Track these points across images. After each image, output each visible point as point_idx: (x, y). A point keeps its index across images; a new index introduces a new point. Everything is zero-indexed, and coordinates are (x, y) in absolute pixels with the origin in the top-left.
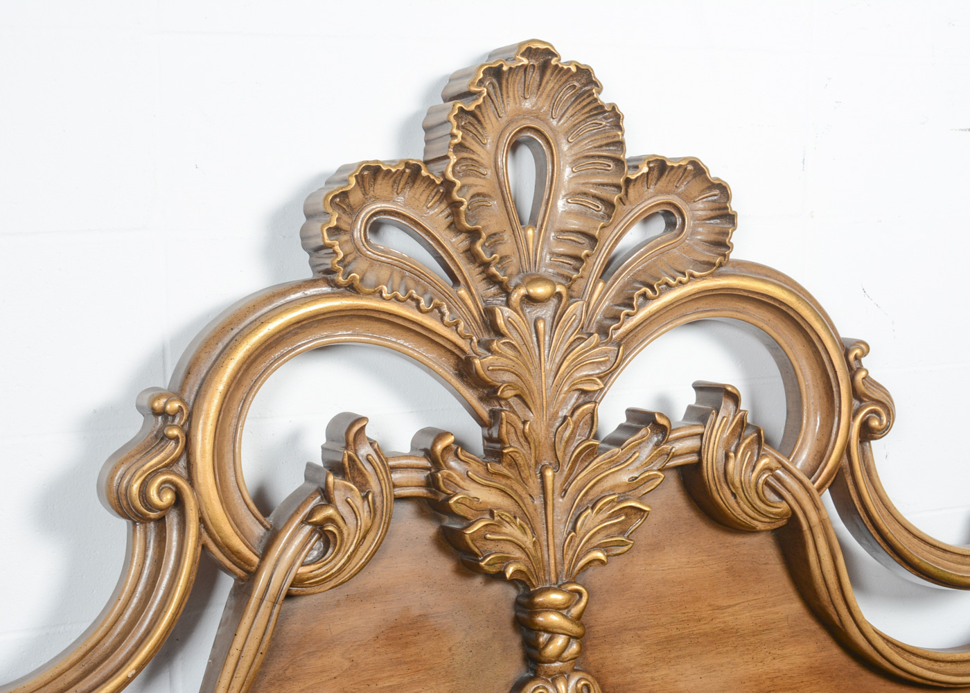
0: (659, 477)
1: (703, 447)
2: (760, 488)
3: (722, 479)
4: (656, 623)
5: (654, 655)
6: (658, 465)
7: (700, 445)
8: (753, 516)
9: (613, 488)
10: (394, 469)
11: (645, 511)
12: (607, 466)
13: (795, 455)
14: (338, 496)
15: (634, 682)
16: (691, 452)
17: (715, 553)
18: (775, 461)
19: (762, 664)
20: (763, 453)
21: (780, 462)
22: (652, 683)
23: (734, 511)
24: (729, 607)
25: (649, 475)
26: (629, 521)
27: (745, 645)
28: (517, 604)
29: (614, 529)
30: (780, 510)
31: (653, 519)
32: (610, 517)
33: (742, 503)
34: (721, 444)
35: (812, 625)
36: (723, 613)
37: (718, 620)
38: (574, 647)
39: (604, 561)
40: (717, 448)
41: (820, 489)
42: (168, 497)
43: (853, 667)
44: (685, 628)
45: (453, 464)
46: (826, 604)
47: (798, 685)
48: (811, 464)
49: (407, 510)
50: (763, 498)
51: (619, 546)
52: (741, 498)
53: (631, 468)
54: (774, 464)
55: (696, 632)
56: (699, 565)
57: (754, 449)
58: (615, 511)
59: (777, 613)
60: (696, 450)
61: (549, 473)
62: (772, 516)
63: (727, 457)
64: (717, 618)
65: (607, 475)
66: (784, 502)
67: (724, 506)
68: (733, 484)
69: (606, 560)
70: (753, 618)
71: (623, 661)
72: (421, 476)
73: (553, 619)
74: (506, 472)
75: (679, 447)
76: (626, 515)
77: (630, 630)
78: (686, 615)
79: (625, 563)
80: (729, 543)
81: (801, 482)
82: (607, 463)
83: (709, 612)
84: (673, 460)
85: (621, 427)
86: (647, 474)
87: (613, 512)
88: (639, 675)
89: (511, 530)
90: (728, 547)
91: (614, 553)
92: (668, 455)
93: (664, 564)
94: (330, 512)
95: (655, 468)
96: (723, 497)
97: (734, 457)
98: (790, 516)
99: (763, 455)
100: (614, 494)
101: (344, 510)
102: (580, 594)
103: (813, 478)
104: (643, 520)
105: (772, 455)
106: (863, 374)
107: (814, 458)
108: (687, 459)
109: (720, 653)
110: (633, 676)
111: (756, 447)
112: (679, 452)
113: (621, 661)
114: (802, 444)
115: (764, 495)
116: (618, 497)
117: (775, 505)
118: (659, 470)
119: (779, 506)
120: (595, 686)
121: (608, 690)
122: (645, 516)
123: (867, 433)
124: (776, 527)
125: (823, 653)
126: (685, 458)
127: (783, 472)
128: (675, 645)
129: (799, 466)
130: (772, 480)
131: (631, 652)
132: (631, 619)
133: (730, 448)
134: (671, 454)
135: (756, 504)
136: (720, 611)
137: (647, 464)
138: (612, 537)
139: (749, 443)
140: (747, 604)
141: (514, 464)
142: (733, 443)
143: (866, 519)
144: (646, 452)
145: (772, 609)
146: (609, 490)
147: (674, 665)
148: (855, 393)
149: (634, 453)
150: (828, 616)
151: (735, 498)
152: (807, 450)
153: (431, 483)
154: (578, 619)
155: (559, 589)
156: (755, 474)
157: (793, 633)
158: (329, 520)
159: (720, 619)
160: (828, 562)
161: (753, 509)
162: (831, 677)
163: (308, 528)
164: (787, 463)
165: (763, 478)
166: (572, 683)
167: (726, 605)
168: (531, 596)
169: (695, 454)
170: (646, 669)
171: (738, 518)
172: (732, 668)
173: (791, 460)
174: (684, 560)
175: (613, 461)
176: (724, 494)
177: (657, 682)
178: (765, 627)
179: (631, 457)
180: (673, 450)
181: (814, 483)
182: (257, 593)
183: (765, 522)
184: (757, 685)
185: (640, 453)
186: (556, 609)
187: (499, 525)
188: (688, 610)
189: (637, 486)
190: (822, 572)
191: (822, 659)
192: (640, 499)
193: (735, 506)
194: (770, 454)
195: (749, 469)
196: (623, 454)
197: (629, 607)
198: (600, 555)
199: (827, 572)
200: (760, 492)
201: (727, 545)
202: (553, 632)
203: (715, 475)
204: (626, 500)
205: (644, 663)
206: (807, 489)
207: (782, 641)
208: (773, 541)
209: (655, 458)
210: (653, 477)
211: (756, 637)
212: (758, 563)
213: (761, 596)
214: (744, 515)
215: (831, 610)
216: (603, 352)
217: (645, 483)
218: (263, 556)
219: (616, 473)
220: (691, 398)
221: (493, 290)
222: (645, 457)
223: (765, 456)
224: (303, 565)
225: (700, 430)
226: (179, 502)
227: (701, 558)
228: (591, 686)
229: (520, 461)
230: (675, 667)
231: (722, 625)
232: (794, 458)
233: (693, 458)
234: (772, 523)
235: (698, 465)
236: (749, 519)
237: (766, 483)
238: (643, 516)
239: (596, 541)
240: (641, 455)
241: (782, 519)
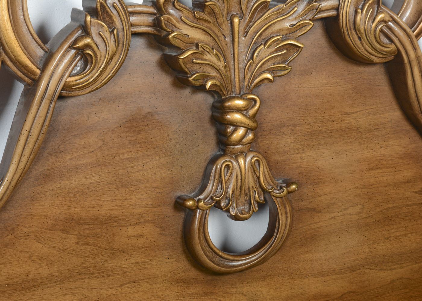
0: (310, 24)
1: (340, 5)
2: (377, 34)
3: (352, 27)
4: (304, 122)
5: (302, 143)
6: (310, 16)
7: (338, 4)
8: (372, 53)
9: (279, 32)
10: (131, 13)
11: (299, 47)
12: (275, 16)
13: (402, 13)
14: (93, 30)
15: (289, 160)
16: (332, 9)
17: (345, 78)
18: (388, 16)
19: (373, 151)
20: (380, 10)
21: (391, 17)
22: (301, 161)
23: (360, 49)
24: (353, 113)
25: (303, 23)
26: (289, 54)
27: (362, 138)
28: (214, 107)
29: (279, 59)
30: (390, 49)
31: (305, 53)
32: (276, 51)
33: (364, 43)
34: (353, 4)
35: (407, 127)
36: (348, 117)
37: (346, 122)
38: (250, 136)
39: (271, 80)
40: (350, 6)
44: (323, 126)
45: (171, 11)
46: (417, 112)
47: (396, 165)
48: (412, 19)
49: (139, 43)
50: (379, 41)
51: (282, 70)
52: (364, 40)
53: (291, 18)
54: (387, 18)
55: (331, 129)
56: (335, 85)
57: (374, 8)
58: (280, 47)
59: (384, 118)
60: (336, 7)
61: (236, 20)
62: (384, 53)
63: (356, 12)
64: (345, 120)
65: (275, 23)
66: (393, 44)
67: (353, 46)
68: (359, 31)
69: (273, 80)
70: (369, 121)
71: (282, 146)
72: (149, 19)
73: (237, 117)
74: (207, 18)
75: (323, 5)
76: (287, 49)
77: (288, 126)
78: (325, 117)
79: (286, 82)
80: (355, 71)
81: (405, 30)
82: (275, 14)
83: (340, 116)
84: (320, 14)
86: (302, 22)
87: (278, 47)
88: (292, 155)
89: (210, 57)
90: (354, 74)
91: (278, 74)
92: (317, 10)
93: (311, 83)
94: (88, 41)
95: (308, 18)
96: (352, 39)
97: (361, 13)
98: (396, 53)
99: (381, 11)
100: (280, 35)
101: (98, 40)
102: (255, 101)
103: (413, 29)
104: (298, 53)
105: (387, 12)
107: (414, 16)
108: (329, 14)
109: (346, 143)
110: (288, 156)
111: (376, 6)
112: (324, 8)
113: (281, 146)
114: (407, 6)
115: (380, 39)
116: (282, 37)
117: (387, 46)
118: (310, 20)
119: (389, 46)
120: (263, 161)
121: (271, 165)
122: (300, 50)
124: (386, 61)
125: (413, 145)
126: (328, 13)
127: (393, 23)
128: (317, 137)
129: (404, 20)
130: (386, 29)
131: (287, 140)
132: (288, 119)
133: (359, 6)
134: (319, 9)
135: (374, 45)
136: (347, 116)
137: (302, 15)
138: (277, 64)
139: (371, 3)
140: (365, 111)
141: (213, 13)
142: (360, 3)
144: (302, 8)
145: (381, 115)
146: (276, 33)
147: (315, 150)
149: (294, 8)
151: (360, 40)
152: (410, 10)
153: (157, 24)
154: (253, 118)
155: (241, 98)
156: (374, 25)
157: (394, 131)
158: (88, 46)
159: (347, 121)
160: (420, 85)
161: (372, 48)
162: (417, 160)
163: (73, 52)
164: (396, 18)
165: (380, 27)
166: (248, 159)
167: (351, 112)
168: (223, 101)
169: (335, 10)
170: (297, 152)
171: (361, 54)
172: (353, 153)
173: (399, 16)
174: (325, 81)
175: (279, 13)
176: (353, 38)
177: (304, 160)
178: (376, 127)
179: (291, 11)
180: (320, 6)
181: (413, 32)
182: (39, 94)
183: (380, 57)
184: (369, 164)
185: (297, 8)
186: (239, 110)
187: (202, 53)
188: (326, 115)
189: (295, 30)
190: (416, 91)
191: (412, 149)
192: (297, 39)
193: (360, 45)
194: (385, 11)
195: (371, 21)
196: (286, 9)
197: (287, 112)
198: (269, 76)
199: (419, 92)
200: (377, 37)
201: (354, 72)
202: (236, 125)
203: (348, 25)
204: (288, 39)
205: (296, 148)
207: (387, 136)
208: (384, 71)
209: (308, 12)
210: (306, 24)
211: (370, 133)
212: (374, 85)
213: (374, 107)
214: (366, 52)
217: (301, 28)
218: (43, 69)
219: (281, 21)
222: (301, 11)
223: (382, 12)
224: (70, 76)
227: (336, 81)
228: (261, 161)
229: (217, 11)
230: (316, 151)
231: (348, 125)
232: (401, 15)
233: (333, 13)
234: (384, 58)
235: (336, 18)
236: (369, 54)
237: (382, 31)
238: (298, 50)
239: (266, 67)
240: (298, 9)
241: (391, 55)
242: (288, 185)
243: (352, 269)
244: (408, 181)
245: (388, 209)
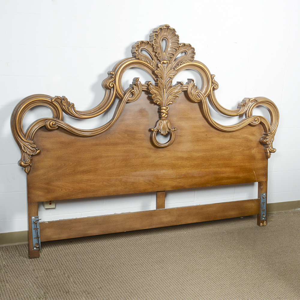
1: (188, 88)
4: (179, 115)
8: (195, 100)
9: (174, 93)
10: (142, 86)
12: (173, 89)
13: (202, 91)
14: (135, 88)
16: (186, 89)
17: (189, 105)
19: (195, 123)
22: (178, 124)
23: (192, 98)
25: (179, 91)
27: (192, 120)
28: (159, 109)
31: (180, 98)
32: (173, 97)
35: (203, 119)
38: (166, 116)
40: (190, 88)
41: (206, 97)
42: (112, 86)
43: (209, 126)
44: (183, 116)
45: (151, 86)
47: (200, 128)
49: (143, 93)
52: (193, 96)
53: (177, 90)
54: (199, 92)
55: (185, 117)
57: (196, 89)
59: (198, 116)
61: (165, 89)
63: (191, 90)
65: (173, 91)
66: (200, 98)
68: (192, 94)
70: (194, 116)
71: (174, 120)
72: (146, 87)
73: (164, 111)
74: (158, 88)
75: (184, 88)
76: (176, 97)
77: (175, 115)
78: (184, 114)
79: (175, 104)
83: (187, 114)
84: (183, 90)
85: (176, 84)
89: (158, 97)
90: (191, 105)
91: (173, 102)
93: (181, 106)
94: (133, 90)
96: (190, 96)
98: (201, 100)
101: (135, 90)
102: (168, 108)
104: (178, 98)
106: (214, 79)
107: (205, 92)
109: (189, 121)
110: (175, 122)
115: (197, 96)
117: (198, 98)
118: (181, 91)
121: (171, 123)
123: (214, 89)
128: (182, 119)
129: (203, 93)
130: (198, 94)
131: (175, 118)
132: (175, 113)
133: (192, 88)
136: (189, 114)
138: (173, 100)
140: (193, 114)
141: (159, 87)
143: (213, 103)
144: (179, 88)
147: (181, 122)
148: (212, 82)
150: (206, 117)
152: (204, 90)
153: (148, 89)
154: (167, 112)
155: (165, 107)
156: (195, 93)
157: (200, 119)
158: (133, 92)
160: (206, 108)
161: (195, 98)
162: (206, 127)
163: (130, 93)
166: (166, 121)
168: (161, 107)
170: (177, 121)
171: (193, 100)
172: (190, 123)
174: (184, 106)
178: (196, 118)
179: (177, 88)
181: (205, 95)
182: (123, 101)
183: (197, 101)
184: (194, 127)
186: (164, 110)
187: (157, 96)
189: (177, 93)
192: (178, 95)
194: (198, 90)
198: (171, 103)
199: (206, 110)
202: (164, 113)
203: (189, 92)
204: (176, 95)
206: (203, 96)
207: (198, 120)
208: (198, 105)
209: (181, 89)
211: (194, 119)
212: (196, 108)
213: (195, 113)
215: (206, 116)
216: (174, 72)
218: (124, 96)
220: (187, 81)
221: (158, 61)
224: (129, 98)
225: (188, 85)
226: (113, 87)
227: (187, 106)
228: (169, 122)
229: (160, 87)
231: (189, 117)
233: (186, 90)
239: (171, 100)
241: (199, 101)
242: (175, 129)
243: (189, 152)
244: (203, 132)
245: (198, 138)
